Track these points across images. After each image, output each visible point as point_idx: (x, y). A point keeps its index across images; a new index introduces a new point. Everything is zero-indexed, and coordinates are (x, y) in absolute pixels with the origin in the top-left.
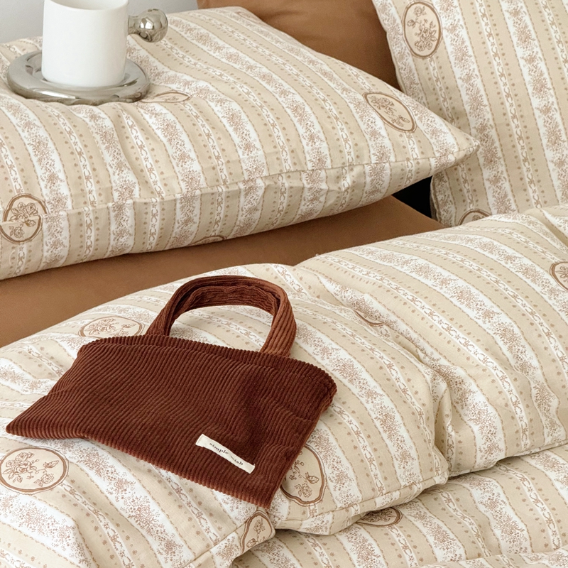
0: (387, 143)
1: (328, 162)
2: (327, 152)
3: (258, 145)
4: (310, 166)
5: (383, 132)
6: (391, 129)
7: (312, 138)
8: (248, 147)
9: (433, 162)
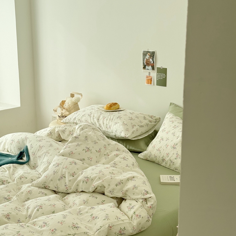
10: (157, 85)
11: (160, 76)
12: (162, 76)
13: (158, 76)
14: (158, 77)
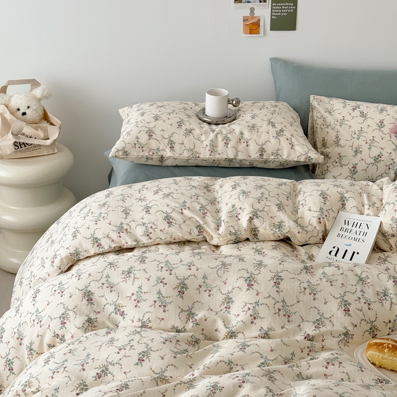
10: (271, 29)
11: (281, 9)
12: (285, 9)
13: (275, 9)
14: (275, 13)
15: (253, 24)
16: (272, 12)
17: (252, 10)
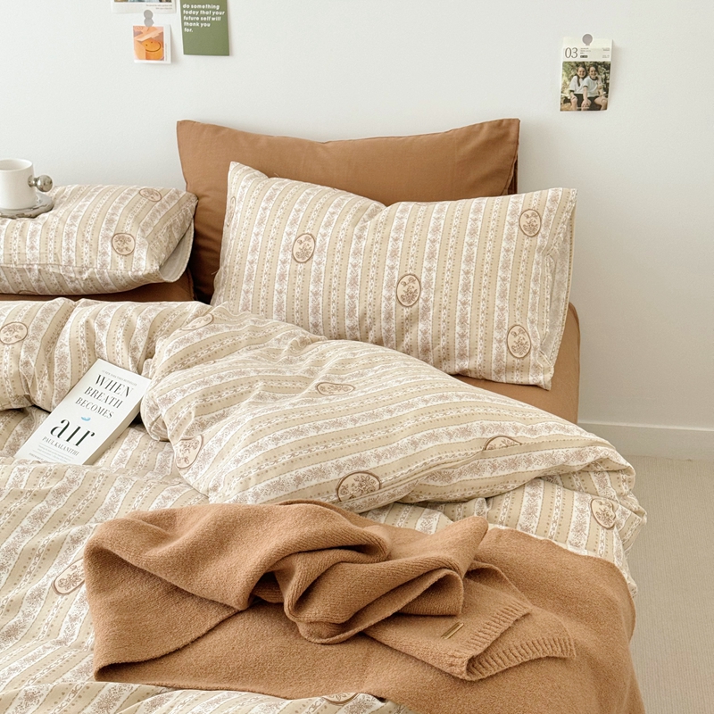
0: (109, 260)
1: (74, 263)
2: (74, 258)
3: (38, 248)
4: (63, 263)
5: (110, 254)
6: (114, 252)
7: (68, 249)
8: (32, 248)
9: (130, 273)
10: (185, 53)
11: (199, 16)
12: (206, 16)
13: (188, 15)
14: (189, 21)
15: (150, 40)
16: (183, 21)
17: (148, 15)
